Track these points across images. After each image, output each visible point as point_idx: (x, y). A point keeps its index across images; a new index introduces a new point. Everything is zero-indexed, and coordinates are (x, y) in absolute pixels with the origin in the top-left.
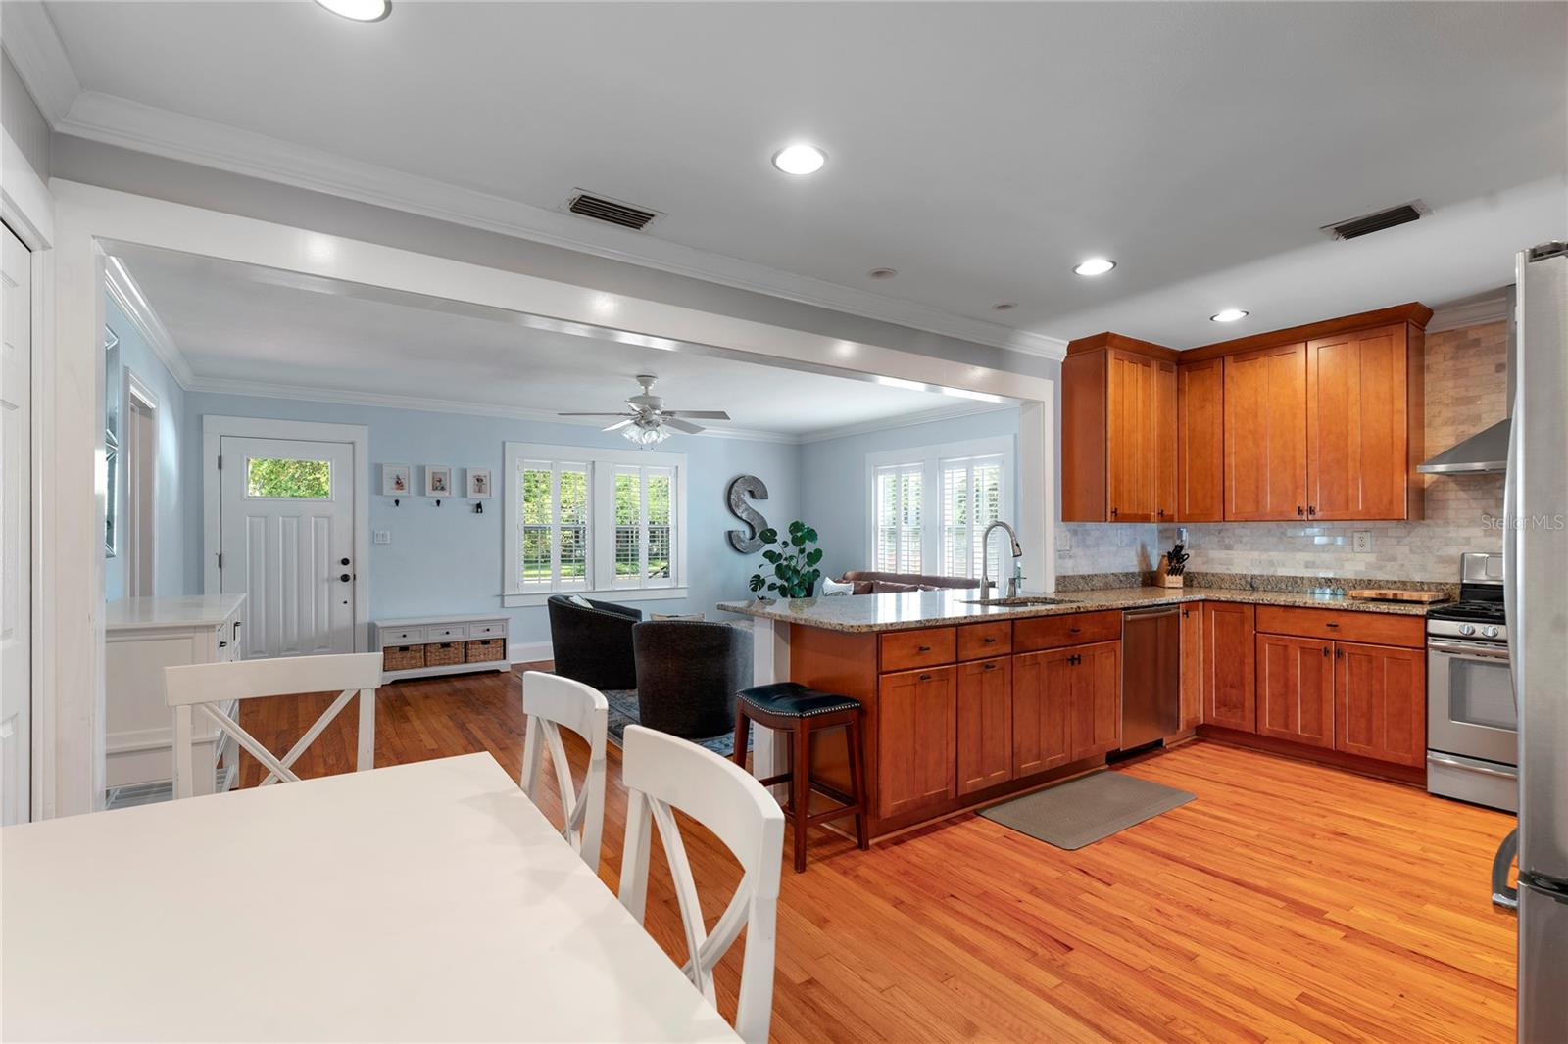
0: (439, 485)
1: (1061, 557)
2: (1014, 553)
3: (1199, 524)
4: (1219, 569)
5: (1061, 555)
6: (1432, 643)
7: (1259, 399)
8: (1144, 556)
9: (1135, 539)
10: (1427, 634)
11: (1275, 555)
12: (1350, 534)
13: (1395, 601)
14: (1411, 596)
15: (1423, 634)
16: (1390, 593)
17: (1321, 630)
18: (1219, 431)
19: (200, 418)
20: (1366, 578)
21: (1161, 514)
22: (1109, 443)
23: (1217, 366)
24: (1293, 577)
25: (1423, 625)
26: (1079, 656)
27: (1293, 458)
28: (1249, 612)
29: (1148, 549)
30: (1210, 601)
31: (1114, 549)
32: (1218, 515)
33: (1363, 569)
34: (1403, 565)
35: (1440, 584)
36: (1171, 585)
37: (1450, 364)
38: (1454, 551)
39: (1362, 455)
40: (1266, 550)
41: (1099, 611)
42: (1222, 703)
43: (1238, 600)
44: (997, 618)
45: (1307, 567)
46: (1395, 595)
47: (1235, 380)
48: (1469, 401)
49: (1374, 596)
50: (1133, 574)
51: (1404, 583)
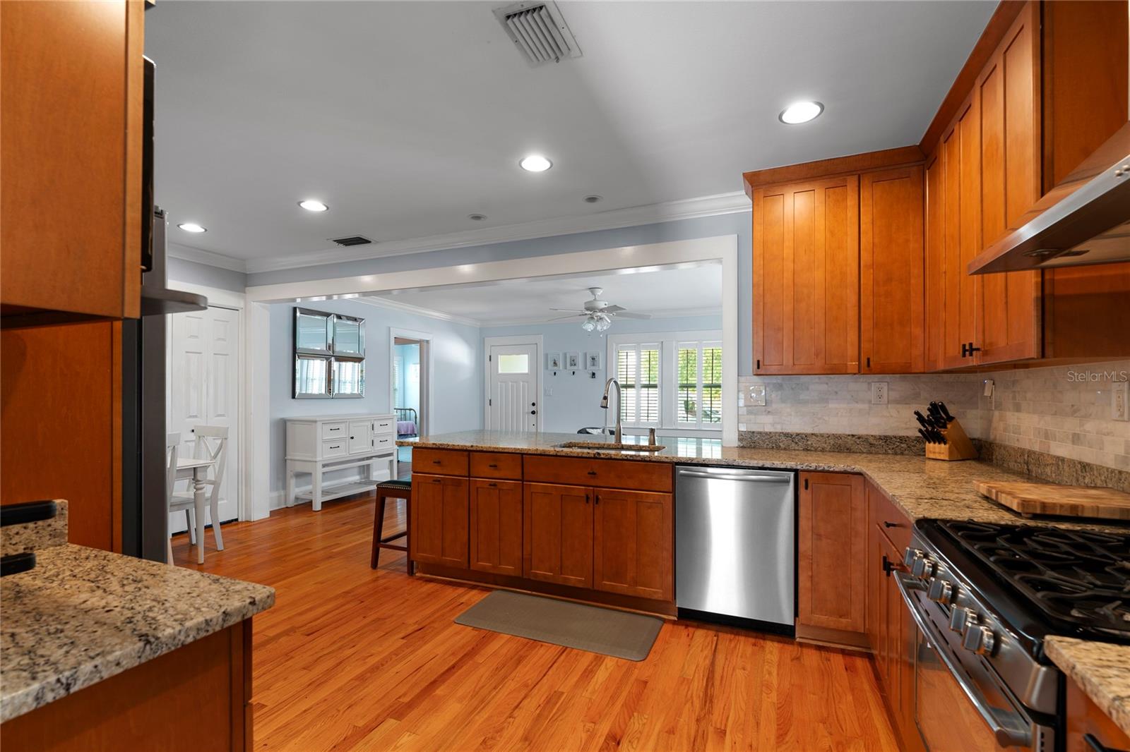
0: (573, 363)
1: (750, 413)
5: (751, 410)
19: (484, 339)
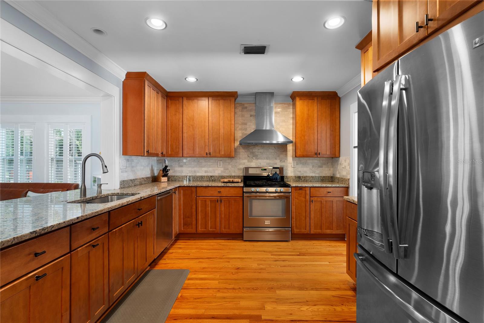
1: (122, 172)
2: (103, 170)
3: (171, 158)
4: (178, 174)
5: (122, 171)
6: (245, 195)
7: (194, 114)
8: (152, 170)
9: (149, 163)
10: (243, 192)
11: (196, 169)
12: (217, 162)
13: (233, 182)
14: (236, 180)
15: (242, 192)
16: (231, 180)
17: (216, 194)
18: (181, 124)
20: (221, 175)
21: (162, 153)
22: (146, 121)
23: (181, 100)
24: (201, 176)
25: (242, 189)
26: (141, 222)
27: (205, 136)
28: (194, 189)
29: (154, 167)
30: (181, 187)
31: (142, 168)
32: (181, 155)
33: (220, 172)
34: (230, 171)
35: (238, 176)
36: (163, 181)
37: (240, 112)
38: (242, 167)
39: (224, 136)
40: (193, 167)
41: (149, 197)
42: (185, 224)
43: (191, 186)
44: (100, 213)
45: (205, 172)
46: (232, 180)
47: (186, 106)
48: (245, 124)
49: (227, 181)
50: (149, 177)
51: (230, 176)
